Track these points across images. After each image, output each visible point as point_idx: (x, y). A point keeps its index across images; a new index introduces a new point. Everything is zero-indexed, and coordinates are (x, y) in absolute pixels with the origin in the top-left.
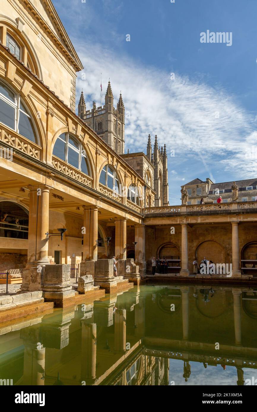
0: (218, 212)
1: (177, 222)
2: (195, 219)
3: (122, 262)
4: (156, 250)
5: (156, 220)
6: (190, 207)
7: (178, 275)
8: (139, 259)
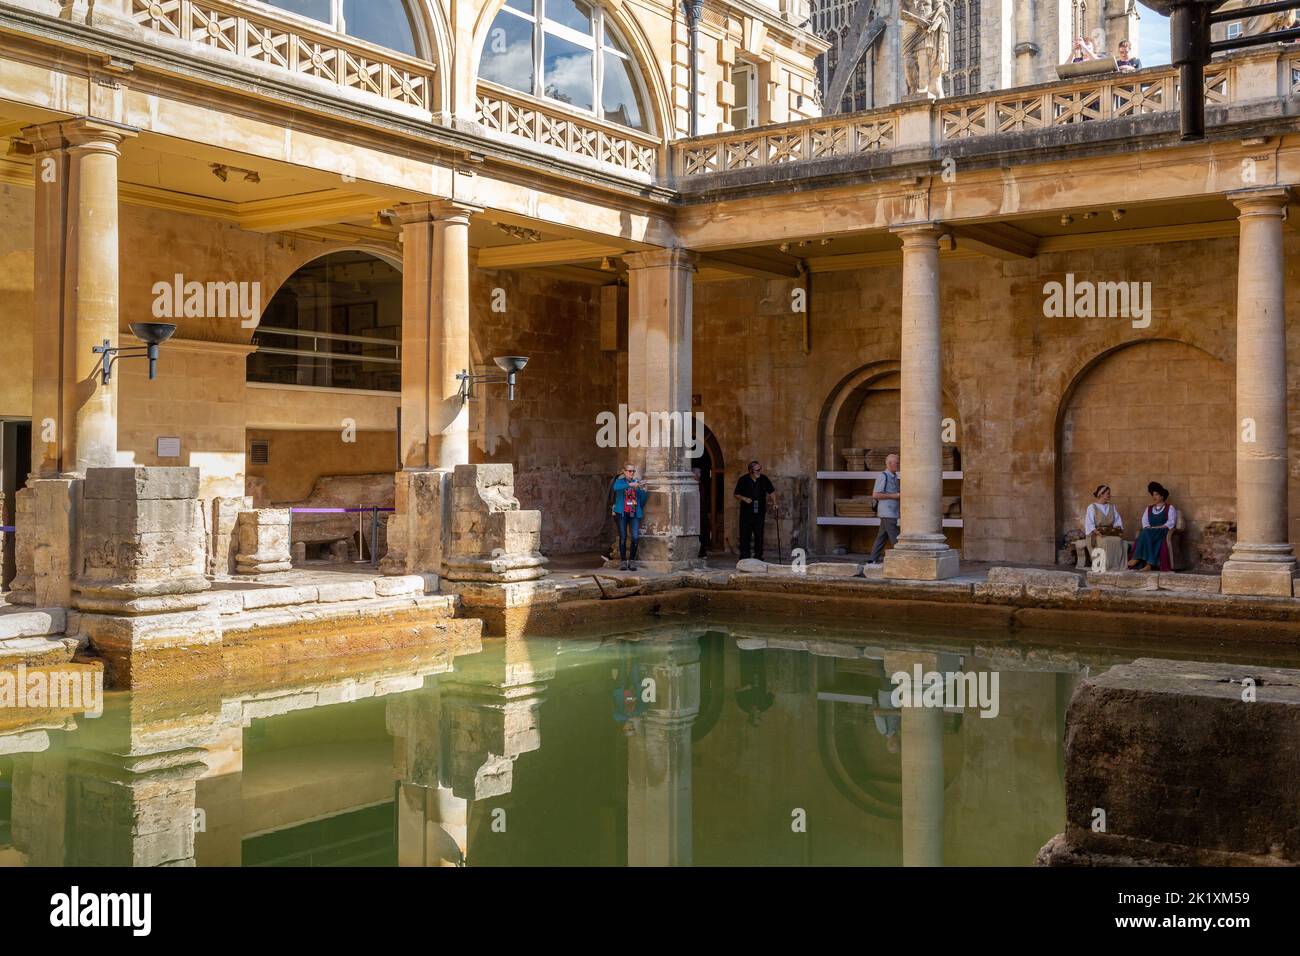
0: (1137, 130)
1: (872, 220)
2: (981, 194)
3: (428, 487)
4: (814, 412)
5: (745, 213)
6: (957, 113)
7: (875, 572)
8: (649, 468)
